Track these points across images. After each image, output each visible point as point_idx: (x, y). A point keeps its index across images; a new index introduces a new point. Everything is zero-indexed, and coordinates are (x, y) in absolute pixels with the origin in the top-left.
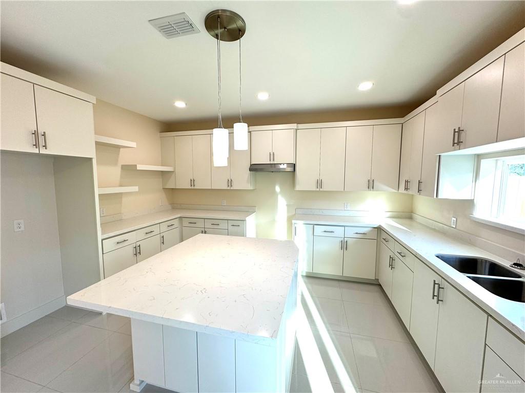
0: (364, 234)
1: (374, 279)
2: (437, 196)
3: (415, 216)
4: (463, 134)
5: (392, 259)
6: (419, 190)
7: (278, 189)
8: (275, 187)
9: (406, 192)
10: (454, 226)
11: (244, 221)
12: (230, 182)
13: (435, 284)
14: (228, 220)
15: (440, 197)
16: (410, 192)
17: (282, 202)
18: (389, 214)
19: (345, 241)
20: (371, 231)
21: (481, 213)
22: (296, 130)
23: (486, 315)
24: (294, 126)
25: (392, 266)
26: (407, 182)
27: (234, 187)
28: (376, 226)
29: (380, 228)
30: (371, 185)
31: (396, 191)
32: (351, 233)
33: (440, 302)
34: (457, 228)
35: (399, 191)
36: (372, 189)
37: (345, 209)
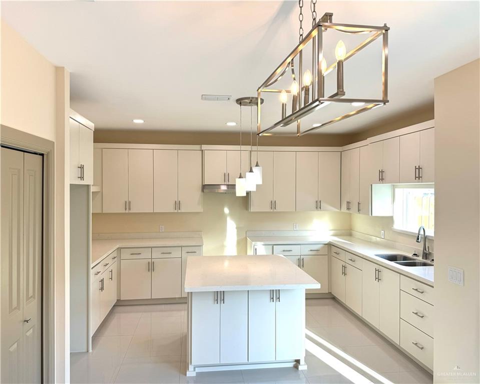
0: (317, 250)
1: (327, 292)
2: (371, 214)
3: (354, 232)
4: (384, 174)
5: (344, 267)
6: (359, 210)
7: (226, 210)
8: (223, 209)
9: (348, 211)
10: (383, 237)
11: (200, 246)
12: (178, 205)
13: (376, 270)
14: (181, 247)
15: (373, 215)
16: (350, 212)
17: (231, 225)
18: (332, 232)
19: (302, 258)
20: (323, 247)
21: (398, 226)
22: (251, 151)
23: (399, 274)
24: (248, 148)
25: (344, 274)
26: (348, 203)
27: (183, 210)
28: (326, 243)
29: (330, 244)
30: (318, 206)
31: (338, 211)
32: (306, 251)
33: (380, 281)
34: (385, 238)
35: (342, 211)
36: (319, 209)
37: (295, 229)
